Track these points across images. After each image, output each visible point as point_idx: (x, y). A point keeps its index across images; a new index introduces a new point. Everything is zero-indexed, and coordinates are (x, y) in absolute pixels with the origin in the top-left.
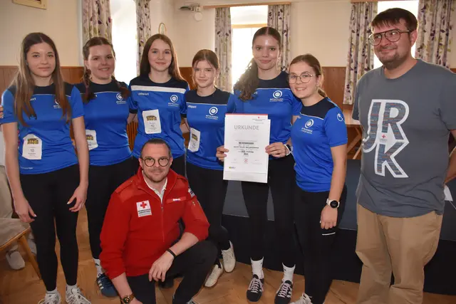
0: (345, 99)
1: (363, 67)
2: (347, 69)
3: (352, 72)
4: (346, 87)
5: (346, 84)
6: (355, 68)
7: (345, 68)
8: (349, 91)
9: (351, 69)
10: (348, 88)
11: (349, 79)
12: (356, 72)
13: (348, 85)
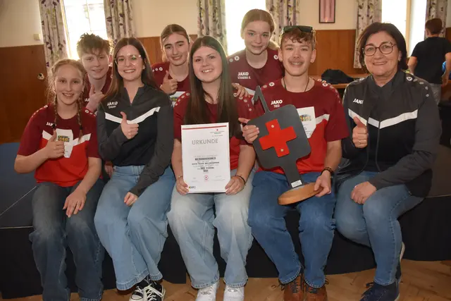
7: (197, 35)
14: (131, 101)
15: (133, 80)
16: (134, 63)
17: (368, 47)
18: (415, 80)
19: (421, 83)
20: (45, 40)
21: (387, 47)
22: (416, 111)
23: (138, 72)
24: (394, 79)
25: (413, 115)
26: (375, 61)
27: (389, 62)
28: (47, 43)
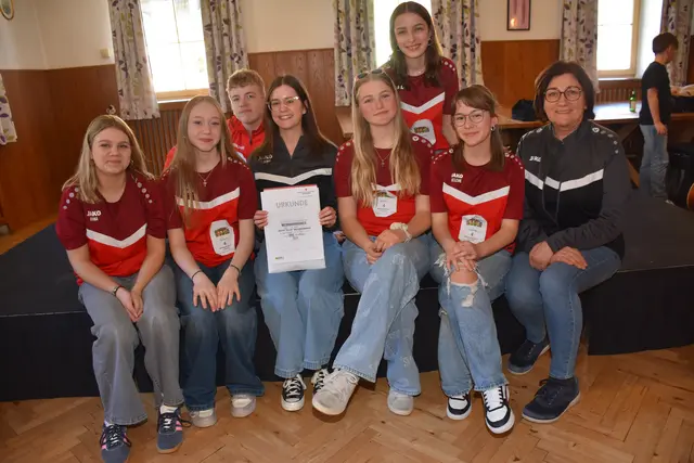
0: (337, 99)
1: (359, 47)
2: (336, 51)
3: (344, 55)
4: (337, 79)
5: (337, 74)
6: (348, 48)
7: (333, 49)
8: (343, 86)
9: (341, 51)
10: (340, 80)
11: (341, 67)
12: (350, 55)
13: (340, 76)
14: (291, 154)
15: (290, 128)
16: (292, 108)
17: (549, 92)
18: (603, 132)
19: (610, 136)
20: (117, 58)
21: (573, 92)
22: (602, 171)
23: (297, 118)
24: (578, 130)
25: (598, 175)
26: (560, 109)
27: (575, 111)
28: (121, 62)
